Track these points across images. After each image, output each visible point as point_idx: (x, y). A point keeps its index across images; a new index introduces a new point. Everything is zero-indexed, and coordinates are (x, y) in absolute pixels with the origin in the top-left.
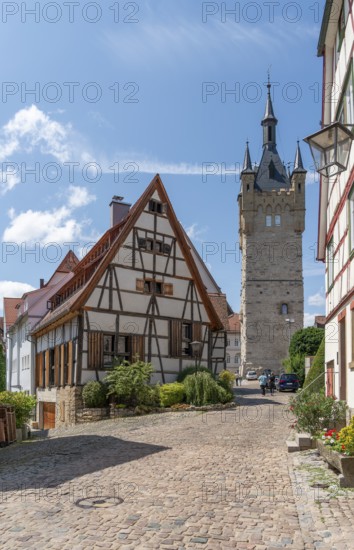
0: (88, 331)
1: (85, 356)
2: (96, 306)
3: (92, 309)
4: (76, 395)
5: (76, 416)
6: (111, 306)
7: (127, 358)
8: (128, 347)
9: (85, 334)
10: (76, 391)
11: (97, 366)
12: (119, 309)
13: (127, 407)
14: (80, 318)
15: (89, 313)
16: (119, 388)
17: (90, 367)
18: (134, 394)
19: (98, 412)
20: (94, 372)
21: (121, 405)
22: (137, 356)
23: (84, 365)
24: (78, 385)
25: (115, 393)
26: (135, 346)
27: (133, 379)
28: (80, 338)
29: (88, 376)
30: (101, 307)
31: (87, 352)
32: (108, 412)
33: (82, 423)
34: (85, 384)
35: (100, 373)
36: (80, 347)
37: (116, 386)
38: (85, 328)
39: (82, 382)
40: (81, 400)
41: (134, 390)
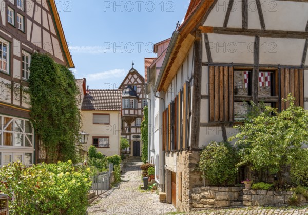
0: (210, 64)
1: (204, 103)
2: (221, 25)
3: (216, 30)
4: (191, 165)
5: (191, 197)
6: (245, 22)
7: (273, 104)
8: (275, 88)
9: (204, 70)
10: (190, 158)
11: (223, 120)
12: (259, 27)
13: (273, 188)
14: (197, 45)
15: (210, 36)
16: (257, 155)
17: (212, 122)
18: (284, 166)
19: (223, 194)
20: (219, 129)
21: (261, 185)
22: (290, 97)
23: (204, 118)
24: (194, 150)
25: (250, 163)
26: (287, 82)
27: (283, 138)
28: (197, 76)
29: (209, 135)
30: (229, 25)
31: (208, 97)
32: (241, 194)
33: (200, 209)
34: (205, 148)
35: (228, 129)
36: (197, 89)
37: (253, 151)
38: (205, 59)
39: (200, 146)
40: (199, 172)
41: (284, 158)
